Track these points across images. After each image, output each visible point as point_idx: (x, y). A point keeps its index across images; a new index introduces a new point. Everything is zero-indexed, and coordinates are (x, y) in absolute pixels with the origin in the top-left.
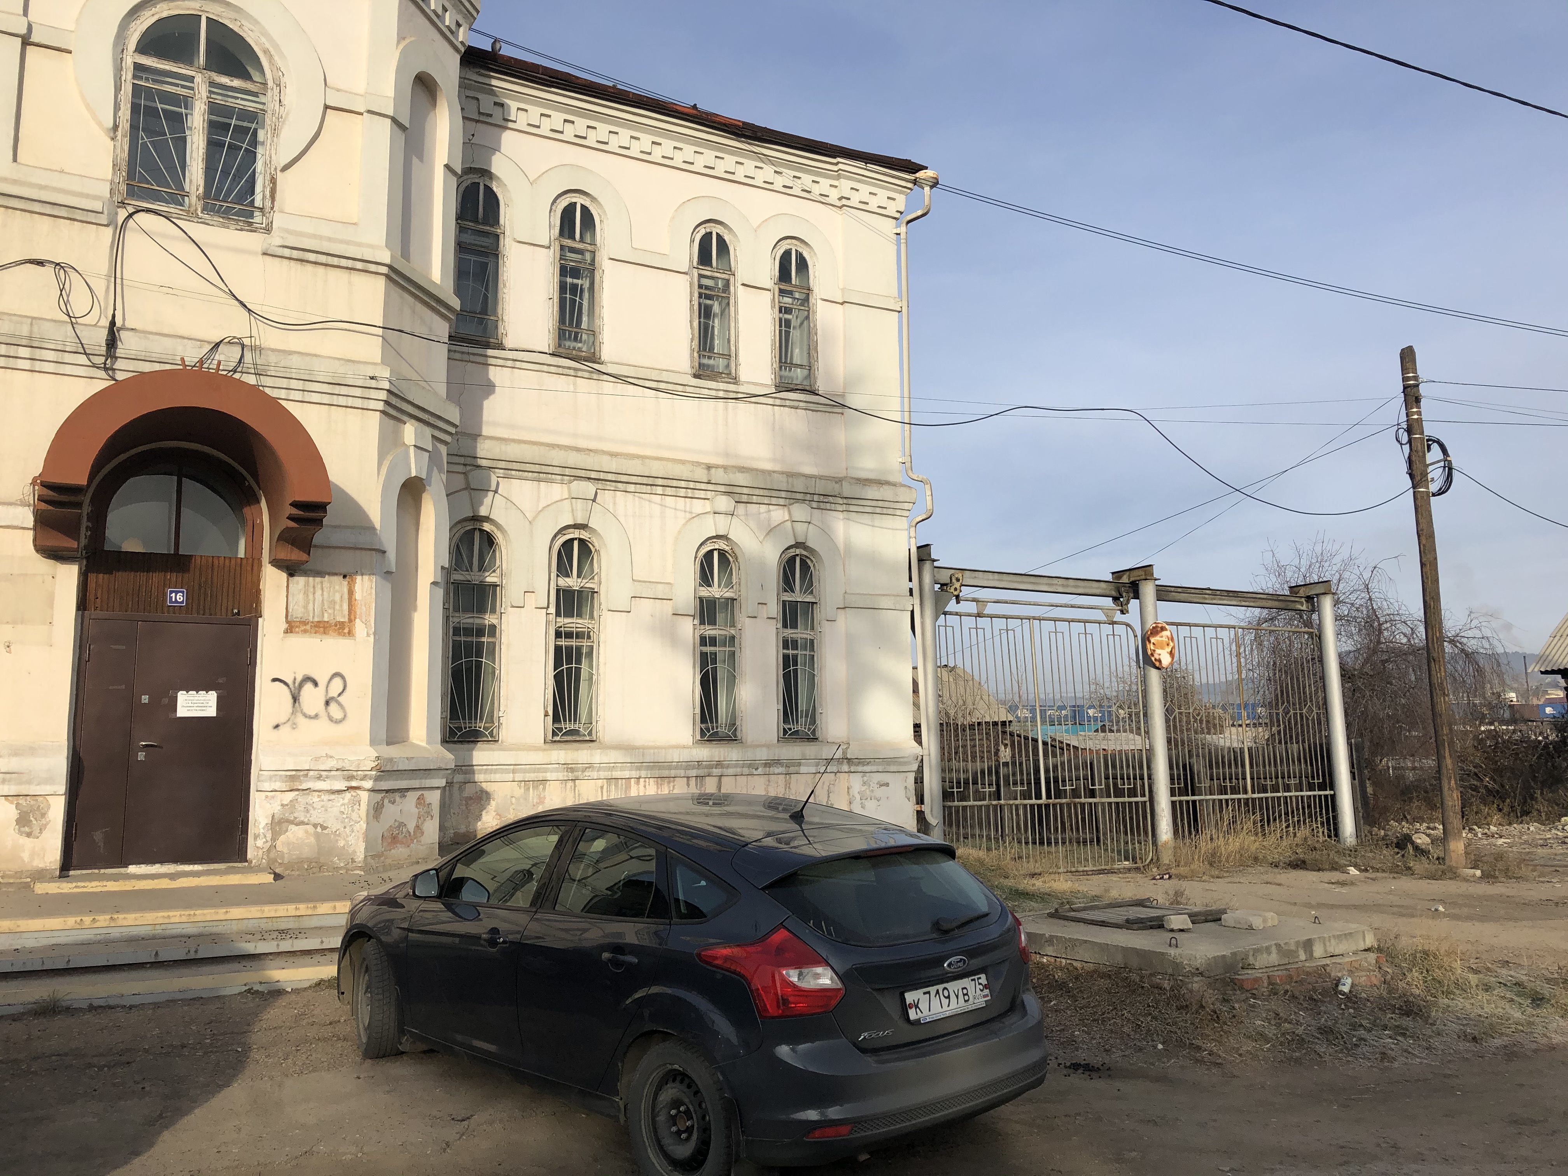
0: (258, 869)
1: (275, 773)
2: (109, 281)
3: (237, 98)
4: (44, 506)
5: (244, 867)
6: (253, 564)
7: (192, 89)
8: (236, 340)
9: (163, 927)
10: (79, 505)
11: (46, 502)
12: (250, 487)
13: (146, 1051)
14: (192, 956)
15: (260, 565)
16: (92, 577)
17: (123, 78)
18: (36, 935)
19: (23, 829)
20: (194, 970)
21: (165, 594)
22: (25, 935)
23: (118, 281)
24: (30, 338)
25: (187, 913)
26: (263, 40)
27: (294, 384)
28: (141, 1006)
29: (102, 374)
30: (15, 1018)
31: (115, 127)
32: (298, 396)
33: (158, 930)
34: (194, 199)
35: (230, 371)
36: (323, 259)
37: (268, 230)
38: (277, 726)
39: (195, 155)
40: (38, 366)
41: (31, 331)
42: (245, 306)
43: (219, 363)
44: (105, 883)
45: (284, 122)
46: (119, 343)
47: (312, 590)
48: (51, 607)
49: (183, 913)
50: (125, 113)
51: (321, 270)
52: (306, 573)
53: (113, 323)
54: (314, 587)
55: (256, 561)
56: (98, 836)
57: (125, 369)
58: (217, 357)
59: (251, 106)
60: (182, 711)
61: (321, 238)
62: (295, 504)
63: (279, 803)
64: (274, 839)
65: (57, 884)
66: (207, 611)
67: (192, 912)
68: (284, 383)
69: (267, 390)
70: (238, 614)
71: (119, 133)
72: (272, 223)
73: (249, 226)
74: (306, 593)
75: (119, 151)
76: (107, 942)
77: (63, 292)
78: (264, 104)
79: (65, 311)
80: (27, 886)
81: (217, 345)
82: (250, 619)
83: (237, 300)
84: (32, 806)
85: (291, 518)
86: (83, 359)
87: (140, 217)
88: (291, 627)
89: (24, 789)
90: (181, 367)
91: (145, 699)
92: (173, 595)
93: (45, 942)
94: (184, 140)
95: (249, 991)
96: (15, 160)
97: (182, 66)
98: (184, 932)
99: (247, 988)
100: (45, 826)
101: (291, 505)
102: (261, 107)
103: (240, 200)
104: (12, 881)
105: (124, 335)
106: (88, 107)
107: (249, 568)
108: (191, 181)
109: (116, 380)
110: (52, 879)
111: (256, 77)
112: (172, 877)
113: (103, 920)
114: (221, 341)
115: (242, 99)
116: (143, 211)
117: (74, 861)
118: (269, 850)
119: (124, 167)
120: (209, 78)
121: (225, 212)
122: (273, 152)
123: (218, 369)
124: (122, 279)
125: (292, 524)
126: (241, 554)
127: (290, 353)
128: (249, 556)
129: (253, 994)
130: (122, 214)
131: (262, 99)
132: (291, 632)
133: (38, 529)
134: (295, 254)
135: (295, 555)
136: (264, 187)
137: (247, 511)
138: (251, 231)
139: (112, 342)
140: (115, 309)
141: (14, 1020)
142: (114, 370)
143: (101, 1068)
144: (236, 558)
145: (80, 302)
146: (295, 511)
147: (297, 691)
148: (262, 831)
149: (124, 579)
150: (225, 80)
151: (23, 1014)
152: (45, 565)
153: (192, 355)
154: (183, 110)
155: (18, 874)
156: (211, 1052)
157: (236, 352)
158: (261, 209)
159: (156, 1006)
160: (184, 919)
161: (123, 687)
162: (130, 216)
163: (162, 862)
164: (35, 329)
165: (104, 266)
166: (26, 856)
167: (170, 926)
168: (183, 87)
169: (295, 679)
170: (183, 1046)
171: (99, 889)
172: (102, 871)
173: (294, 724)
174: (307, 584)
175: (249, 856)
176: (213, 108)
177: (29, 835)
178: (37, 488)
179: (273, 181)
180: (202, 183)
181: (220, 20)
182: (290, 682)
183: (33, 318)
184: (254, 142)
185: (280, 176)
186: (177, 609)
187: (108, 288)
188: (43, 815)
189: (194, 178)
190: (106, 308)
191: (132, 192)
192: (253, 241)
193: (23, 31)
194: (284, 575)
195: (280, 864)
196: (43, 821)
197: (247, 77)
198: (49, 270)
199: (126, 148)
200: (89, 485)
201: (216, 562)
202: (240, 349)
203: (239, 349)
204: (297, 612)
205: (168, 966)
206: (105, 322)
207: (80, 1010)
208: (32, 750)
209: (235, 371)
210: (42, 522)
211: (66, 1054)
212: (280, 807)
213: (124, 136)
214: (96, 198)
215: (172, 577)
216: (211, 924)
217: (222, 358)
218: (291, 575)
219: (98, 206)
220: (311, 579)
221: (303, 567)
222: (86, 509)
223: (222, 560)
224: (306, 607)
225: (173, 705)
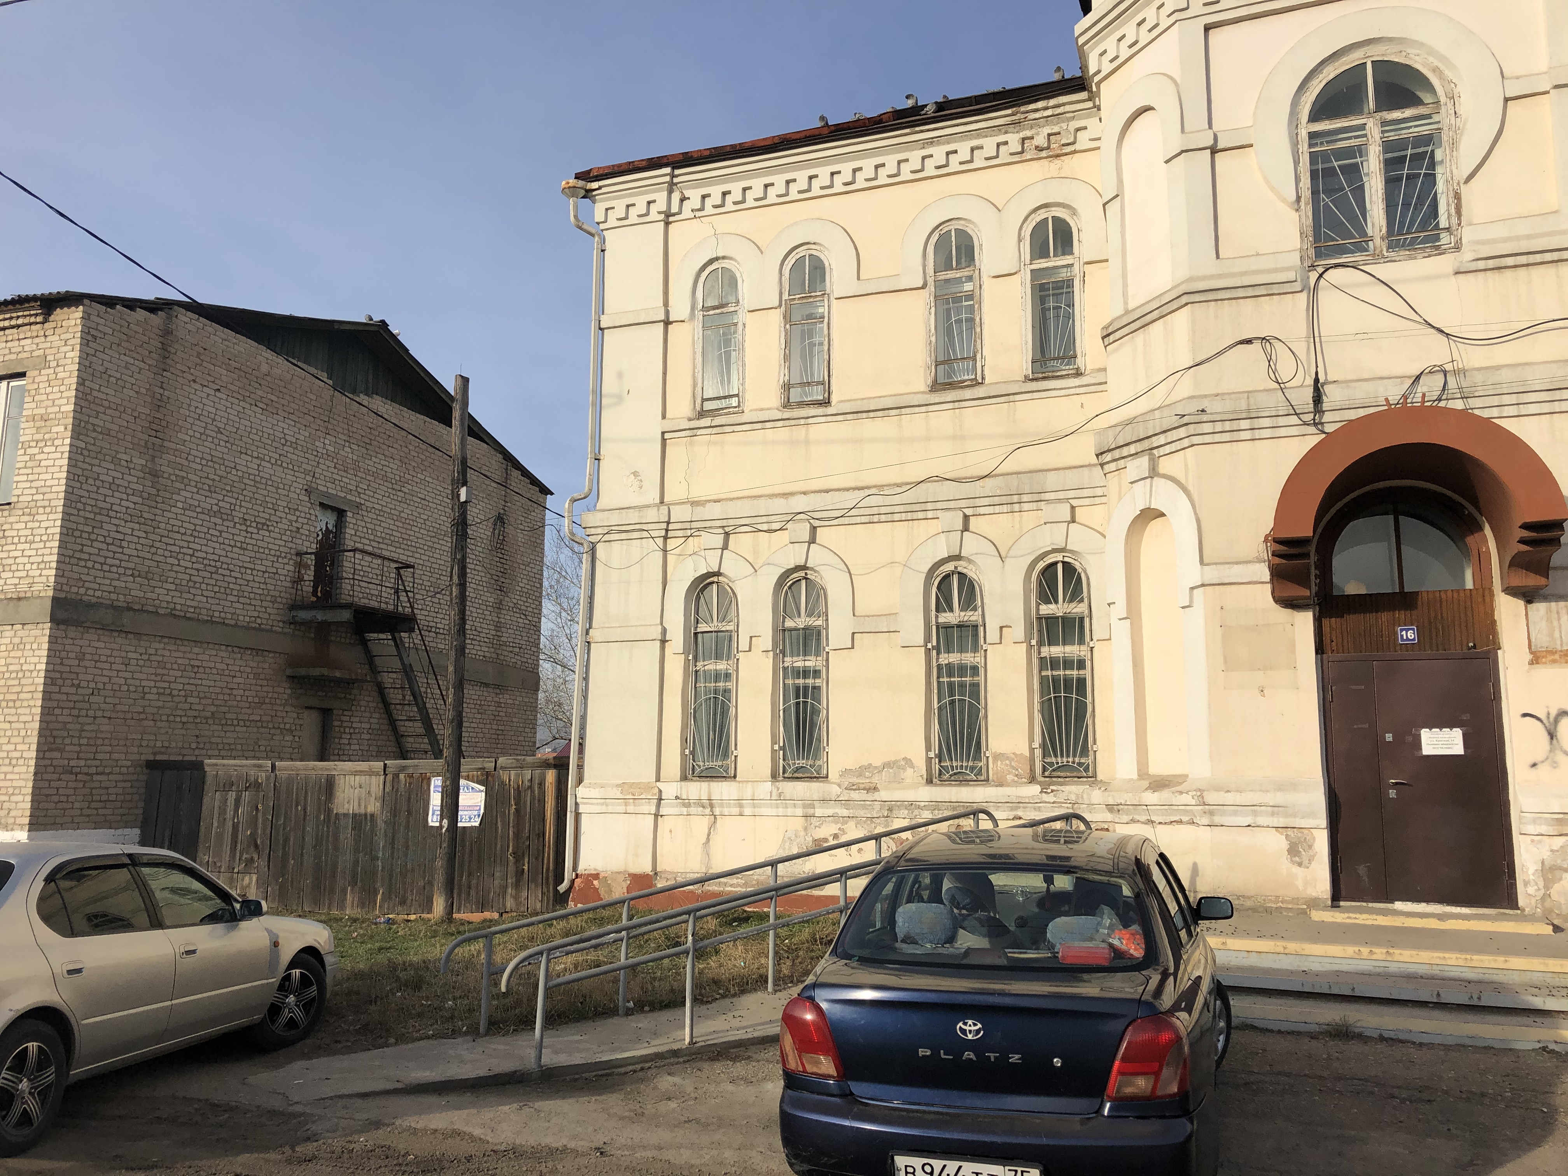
0: (1531, 918)
1: (1539, 816)
2: (1308, 342)
3: (1410, 127)
4: (1277, 560)
5: (1517, 915)
6: (1484, 592)
7: (1365, 136)
8: (1437, 368)
9: (1440, 968)
10: (1306, 556)
11: (1279, 556)
12: (1470, 514)
13: (1446, 1092)
14: (1475, 1002)
15: (1492, 595)
16: (1326, 622)
17: (1300, 151)
18: (1320, 960)
19: (1294, 859)
20: (1478, 1017)
21: (1396, 633)
22: (1310, 959)
23: (1317, 340)
24: (1248, 411)
25: (1463, 956)
26: (1431, 59)
27: (1506, 400)
28: (1431, 1046)
29: (1313, 429)
30: (1313, 1036)
31: (1298, 199)
32: (1513, 411)
33: (1436, 971)
34: (1378, 241)
35: (1434, 401)
36: (1523, 260)
37: (1458, 248)
38: (1534, 765)
39: (1374, 198)
40: (1257, 434)
41: (1248, 405)
42: (1441, 331)
43: (1424, 395)
44: (1375, 917)
45: (1462, 135)
46: (1324, 398)
47: (1556, 616)
48: (1294, 652)
49: (1459, 956)
50: (1306, 182)
51: (1522, 272)
52: (1546, 598)
53: (1317, 380)
54: (1558, 613)
55: (1487, 593)
56: (1362, 870)
57: (1332, 421)
58: (1419, 390)
59: (1424, 130)
60: (1428, 749)
61: (1518, 238)
62: (1526, 526)
63: (1547, 848)
64: (1547, 887)
65: (1331, 913)
66: (1440, 647)
67: (1468, 957)
68: (1495, 401)
69: (1476, 412)
70: (1474, 647)
71: (1302, 204)
72: (1461, 239)
73: (1436, 250)
74: (1549, 620)
75: (1303, 220)
76: (1386, 976)
77: (1271, 363)
78: (1439, 122)
79: (1274, 379)
80: (1303, 912)
81: (1418, 378)
82: (1488, 652)
83: (1434, 327)
84: (1299, 838)
85: (1522, 541)
86: (1294, 420)
87: (1331, 275)
88: (1537, 658)
89: (1291, 822)
90: (1386, 408)
91: (1389, 737)
92: (1404, 633)
93: (1328, 967)
94: (1362, 188)
95: (1544, 1049)
96: (1218, 257)
97: (1353, 118)
98: (1463, 975)
99: (1541, 1045)
100: (1313, 856)
101: (1520, 527)
102: (1435, 126)
103: (1423, 227)
104: (1290, 906)
105: (1327, 389)
106: (1272, 189)
107: (1480, 600)
108: (1373, 225)
109: (1325, 433)
110: (1325, 909)
111: (1427, 98)
112: (1441, 917)
113: (1380, 953)
114: (1422, 373)
115: (1416, 126)
116: (1332, 267)
117: (1343, 893)
118: (1543, 899)
119: (1310, 233)
120: (1381, 118)
121: (1409, 245)
122: (1454, 167)
123: (1423, 401)
124: (1320, 337)
125: (1524, 548)
126: (1469, 584)
127: (1497, 368)
128: (1478, 586)
129: (1548, 1052)
130: (1314, 276)
131: (1436, 118)
132: (1537, 663)
133: (1275, 581)
134: (1491, 263)
135: (1532, 580)
136: (1448, 205)
137: (1470, 540)
138: (1440, 254)
139: (1318, 398)
140: (1317, 367)
141: (1312, 1038)
142: (1322, 424)
143: (1403, 1101)
144: (1465, 590)
145: (1286, 367)
146: (1526, 534)
147: (1552, 727)
148: (1532, 877)
149: (1353, 620)
150: (1397, 115)
151: (1321, 1033)
152: (1285, 614)
153: (1394, 393)
154: (1359, 160)
155: (1295, 900)
156: (1515, 1107)
157: (1439, 379)
158: (1448, 229)
159: (1447, 1048)
160: (1461, 963)
161: (1367, 726)
162: (1321, 276)
163: (1428, 901)
164: (1252, 401)
165: (1302, 329)
166: (1300, 884)
167: (1447, 968)
168: (1356, 137)
169: (1549, 714)
170: (1483, 1095)
171: (1370, 922)
172: (1370, 905)
173: (1555, 762)
174: (1549, 610)
175: (1521, 902)
176: (1388, 146)
177: (1300, 864)
178: (1269, 544)
179: (1457, 196)
180: (1384, 223)
181: (1386, 59)
182: (1543, 716)
183: (1248, 392)
184: (1432, 165)
185: (1464, 190)
186: (1409, 646)
187: (1308, 348)
188: (1310, 847)
189: (1376, 221)
190: (1309, 368)
191: (1320, 253)
192: (1444, 263)
193: (1210, 142)
194: (1521, 603)
195: (1558, 915)
196: (1311, 853)
197: (1418, 102)
198: (1257, 345)
199: (1310, 214)
200: (1313, 536)
201: (1443, 596)
202: (1443, 376)
203: (1441, 376)
204: (1542, 641)
205: (1452, 1008)
206: (1310, 381)
207: (1371, 1038)
208: (1292, 786)
209: (1440, 400)
210: (1278, 575)
211: (1366, 1080)
212: (1549, 853)
213: (1307, 204)
214: (1288, 269)
215: (1400, 615)
216: (1490, 971)
217: (1425, 389)
218: (1529, 601)
219: (1291, 276)
220: (1553, 604)
221: (1541, 592)
222: (1313, 558)
223: (1449, 594)
224: (1551, 635)
225: (1418, 745)
